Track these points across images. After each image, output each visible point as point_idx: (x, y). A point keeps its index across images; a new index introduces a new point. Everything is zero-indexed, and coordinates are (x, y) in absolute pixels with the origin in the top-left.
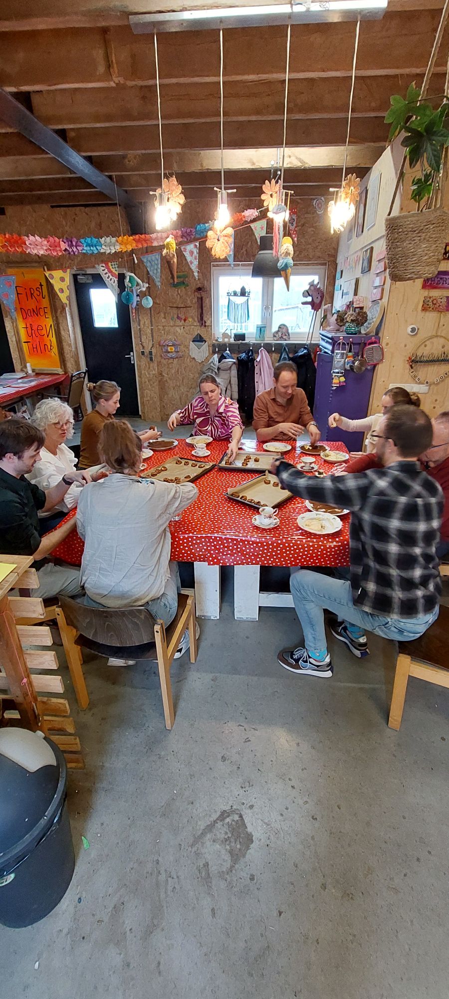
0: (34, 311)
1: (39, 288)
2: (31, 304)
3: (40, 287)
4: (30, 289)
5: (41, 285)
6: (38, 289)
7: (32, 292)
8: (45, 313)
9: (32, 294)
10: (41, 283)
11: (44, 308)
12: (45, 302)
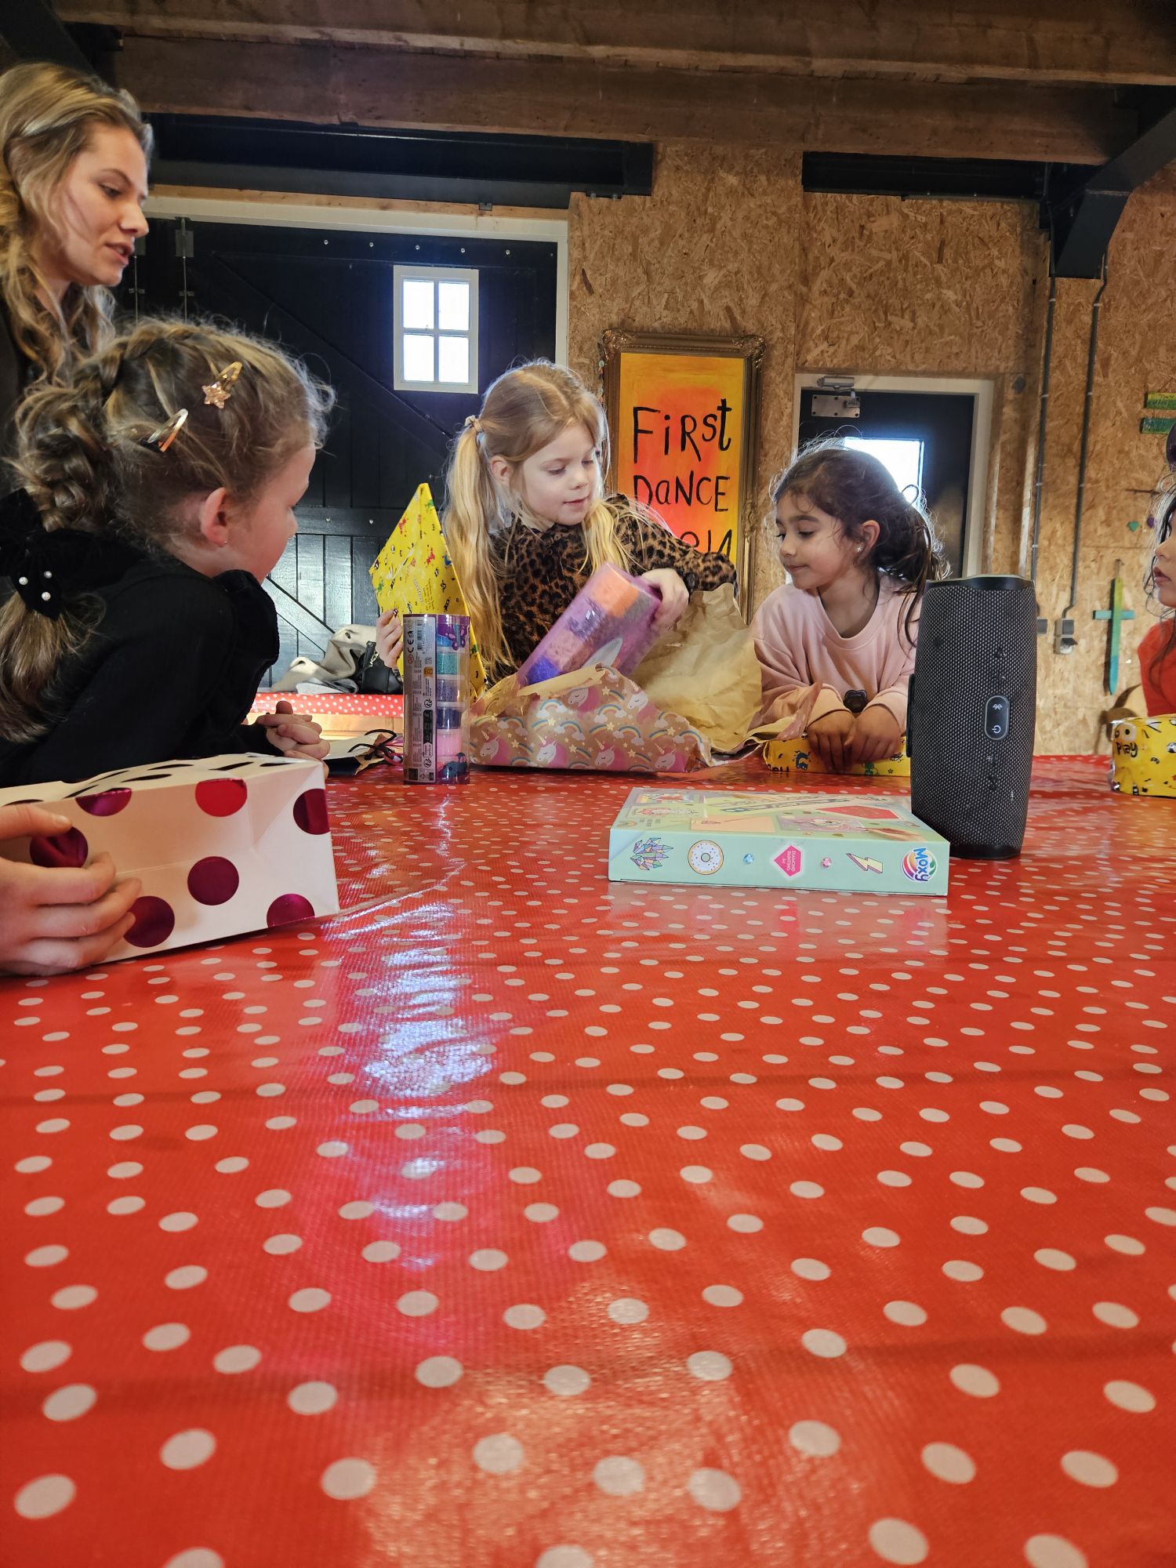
0: (679, 485)
1: (715, 417)
2: (679, 465)
3: (719, 414)
4: (683, 419)
5: (724, 408)
6: (710, 420)
7: (688, 430)
8: (717, 493)
9: (684, 434)
10: (724, 402)
11: (718, 478)
12: (728, 462)
